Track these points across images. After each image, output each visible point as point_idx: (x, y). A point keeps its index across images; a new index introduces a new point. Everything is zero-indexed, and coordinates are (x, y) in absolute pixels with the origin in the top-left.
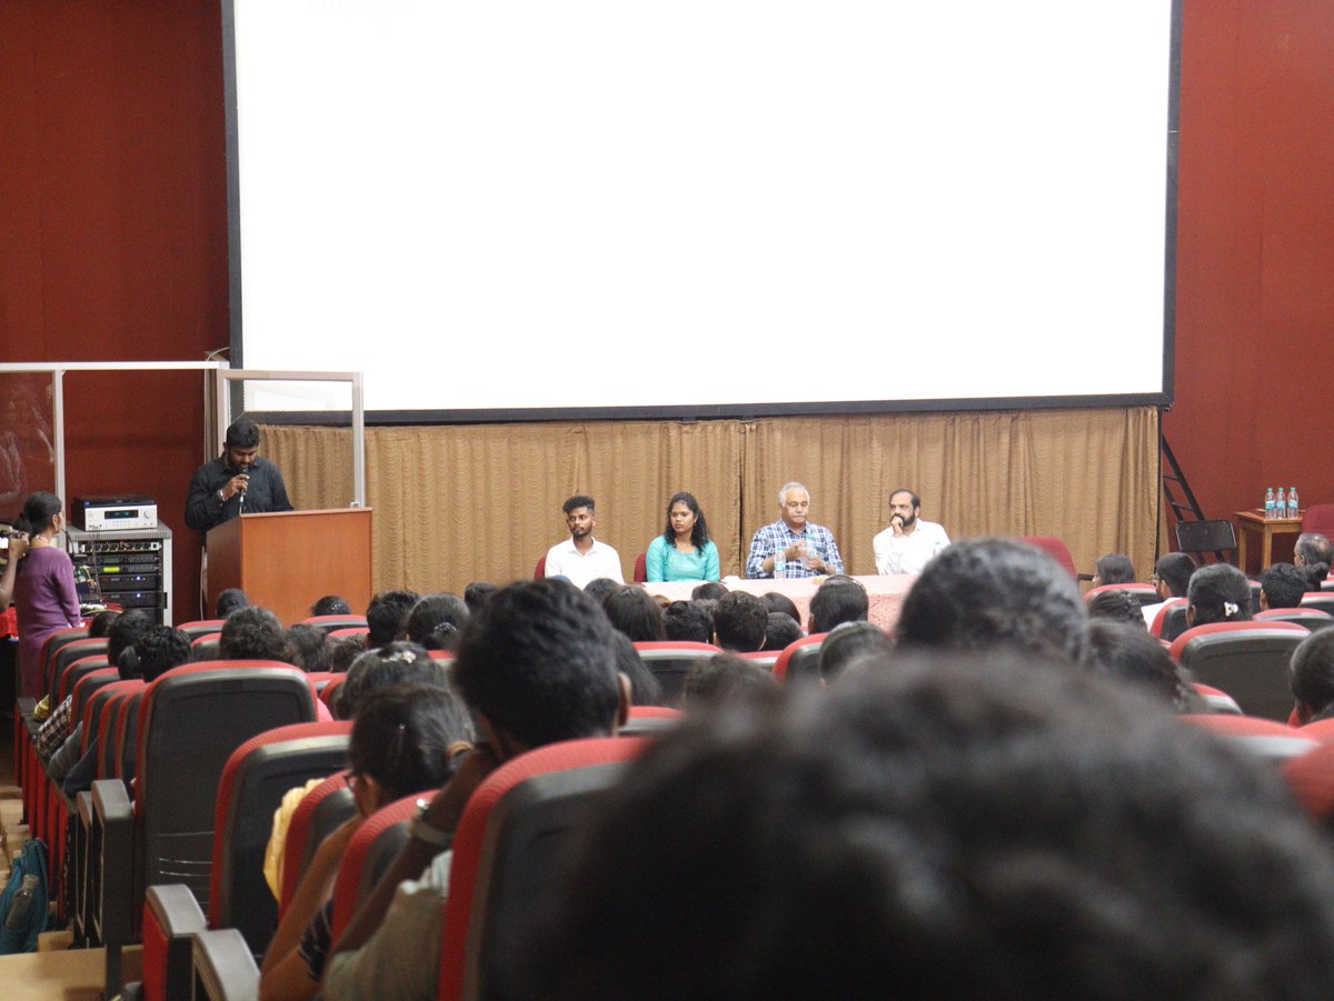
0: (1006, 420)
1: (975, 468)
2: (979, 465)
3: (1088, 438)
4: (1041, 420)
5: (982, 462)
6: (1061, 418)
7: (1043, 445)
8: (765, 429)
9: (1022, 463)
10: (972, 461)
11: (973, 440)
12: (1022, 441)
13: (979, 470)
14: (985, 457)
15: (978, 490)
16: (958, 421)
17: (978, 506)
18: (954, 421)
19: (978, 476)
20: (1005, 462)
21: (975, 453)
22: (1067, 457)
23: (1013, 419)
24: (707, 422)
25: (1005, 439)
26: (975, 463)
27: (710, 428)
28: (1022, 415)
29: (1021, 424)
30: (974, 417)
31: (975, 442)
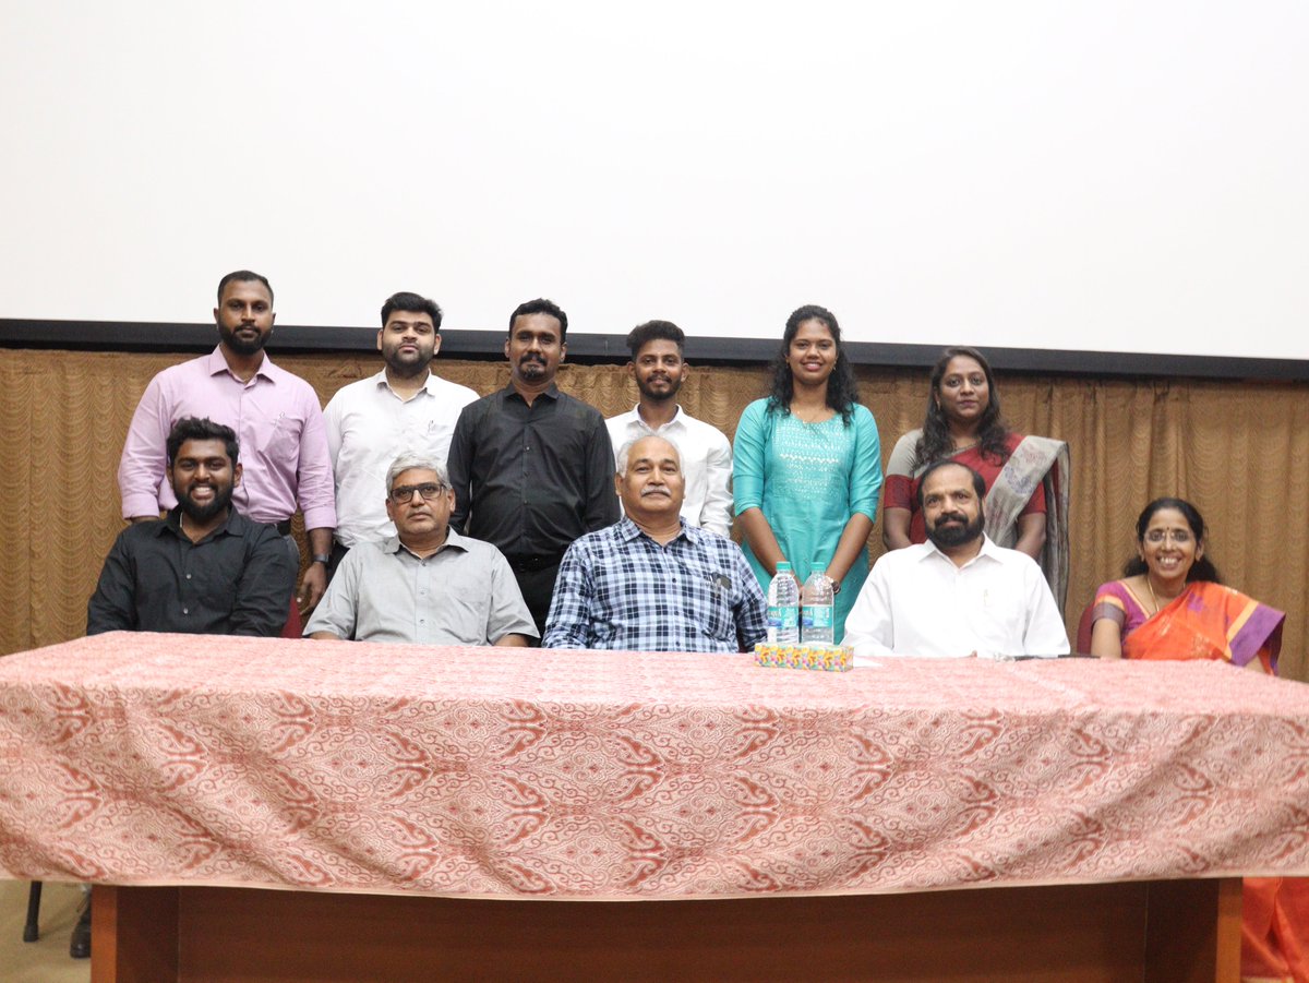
0: (1144, 398)
1: (1088, 483)
2: (1094, 477)
3: (1291, 439)
4: (1206, 403)
5: (1100, 474)
6: (1244, 402)
7: (1210, 446)
8: (697, 386)
9: (1172, 477)
10: (1082, 470)
11: (1084, 431)
12: (1173, 439)
13: (1095, 488)
14: (1106, 463)
15: (1093, 523)
16: (1057, 393)
17: (1092, 550)
18: (1050, 396)
19: (1093, 498)
20: (1142, 475)
21: (1089, 455)
22: (1253, 473)
23: (1157, 399)
24: (584, 368)
25: (1143, 434)
26: (1088, 475)
27: (590, 379)
28: (1174, 392)
29: (1172, 407)
30: (1088, 390)
31: (1088, 435)
